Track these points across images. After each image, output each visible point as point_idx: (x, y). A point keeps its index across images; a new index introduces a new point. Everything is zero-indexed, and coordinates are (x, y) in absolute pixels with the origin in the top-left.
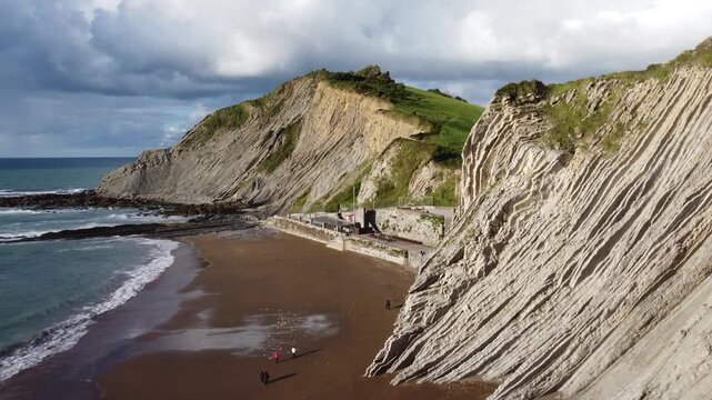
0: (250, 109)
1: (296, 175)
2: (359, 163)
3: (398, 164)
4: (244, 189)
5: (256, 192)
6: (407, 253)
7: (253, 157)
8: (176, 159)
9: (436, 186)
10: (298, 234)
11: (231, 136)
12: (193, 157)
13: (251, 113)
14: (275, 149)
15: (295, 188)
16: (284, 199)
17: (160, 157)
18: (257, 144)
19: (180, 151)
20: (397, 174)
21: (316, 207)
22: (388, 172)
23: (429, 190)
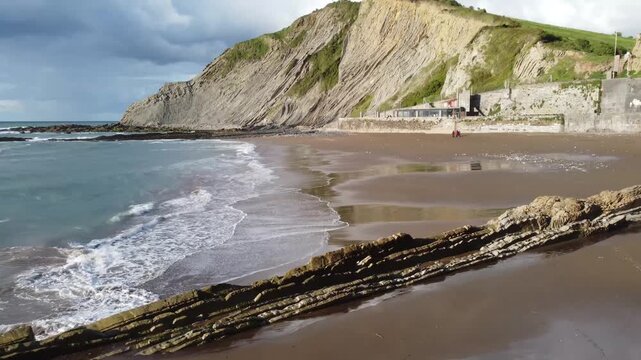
0: (270, 41)
1: (348, 84)
2: (425, 65)
3: (493, 50)
4: (273, 115)
5: (285, 117)
6: (563, 120)
7: (278, 85)
8: (198, 91)
9: (548, 66)
10: (376, 130)
11: (252, 68)
12: (214, 88)
13: (270, 45)
14: (302, 75)
15: (348, 98)
16: (336, 109)
17: (182, 88)
18: (280, 74)
19: (202, 83)
20: (492, 62)
21: (385, 107)
22: (481, 60)
23: (541, 71)
